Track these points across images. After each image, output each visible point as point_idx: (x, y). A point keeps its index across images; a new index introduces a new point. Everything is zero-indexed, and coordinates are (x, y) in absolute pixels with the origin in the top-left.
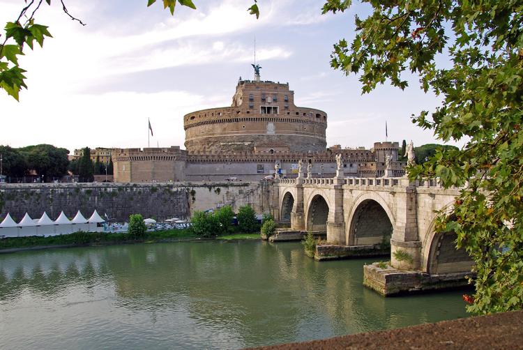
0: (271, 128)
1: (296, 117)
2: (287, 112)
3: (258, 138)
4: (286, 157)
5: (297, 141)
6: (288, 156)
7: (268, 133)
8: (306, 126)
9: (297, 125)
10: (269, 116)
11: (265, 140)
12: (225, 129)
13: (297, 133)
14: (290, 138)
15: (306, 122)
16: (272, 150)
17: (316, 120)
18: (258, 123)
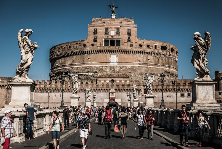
0: (114, 60)
1: (139, 49)
2: (129, 44)
3: (102, 69)
4: (120, 86)
5: (140, 72)
6: (123, 85)
7: (111, 64)
8: (150, 57)
9: (140, 57)
10: (112, 48)
11: (108, 71)
12: (73, 61)
13: (140, 64)
14: (132, 69)
15: (150, 53)
16: (113, 80)
17: (161, 51)
18: (102, 55)
